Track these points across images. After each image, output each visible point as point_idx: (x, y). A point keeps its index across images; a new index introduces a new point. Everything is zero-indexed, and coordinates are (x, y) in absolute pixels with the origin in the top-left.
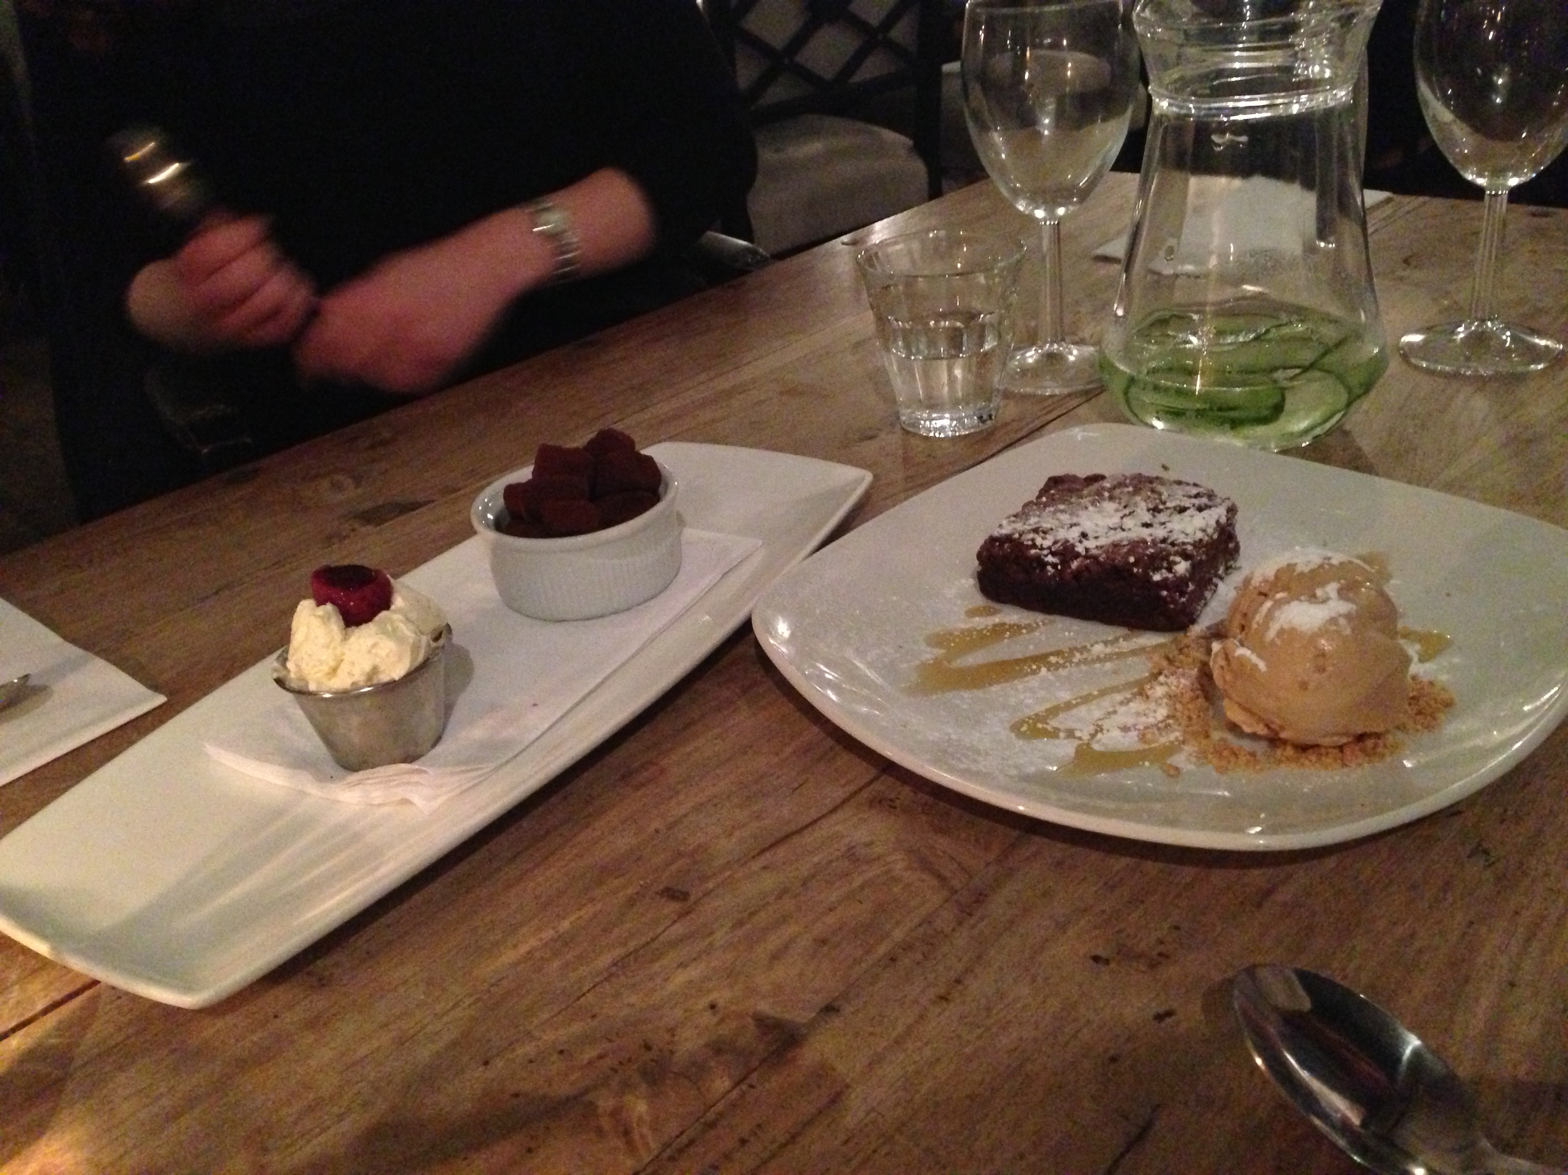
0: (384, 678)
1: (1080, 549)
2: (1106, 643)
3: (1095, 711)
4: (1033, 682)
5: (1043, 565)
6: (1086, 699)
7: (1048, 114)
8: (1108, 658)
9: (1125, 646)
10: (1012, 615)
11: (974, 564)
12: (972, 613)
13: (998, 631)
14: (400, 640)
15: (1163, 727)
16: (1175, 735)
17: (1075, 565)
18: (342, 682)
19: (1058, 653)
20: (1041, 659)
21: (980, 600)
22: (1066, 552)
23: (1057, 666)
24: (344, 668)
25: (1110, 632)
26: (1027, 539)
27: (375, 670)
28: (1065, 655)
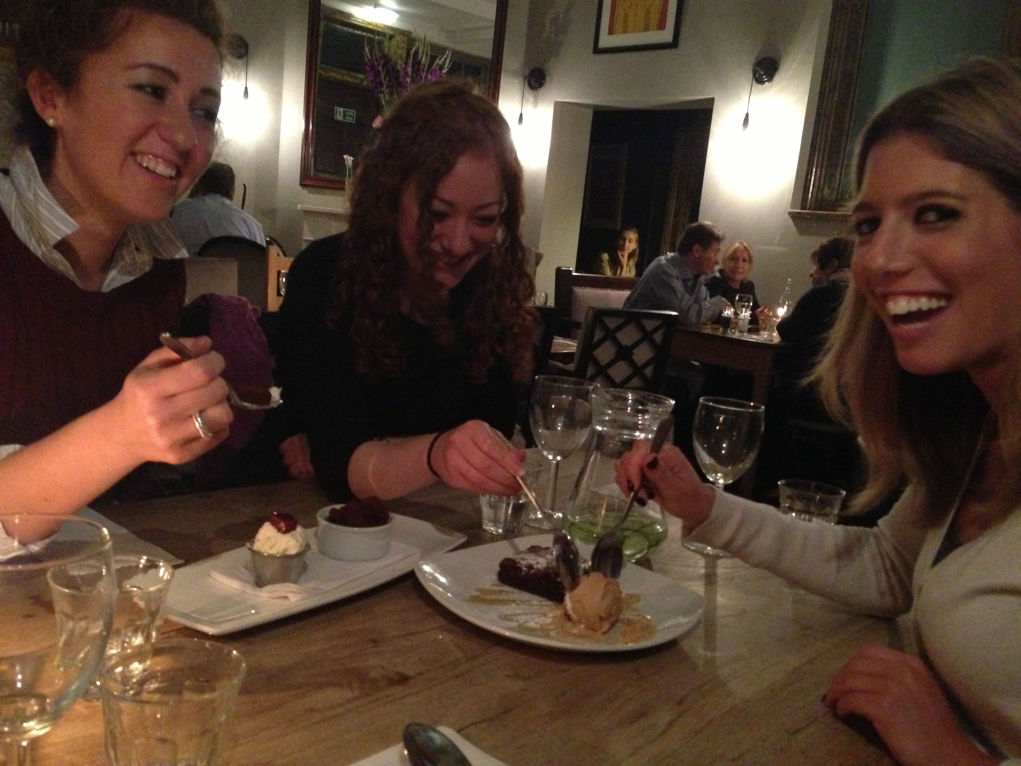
0: (288, 553)
1: (535, 567)
2: (538, 601)
3: (528, 618)
4: (509, 607)
5: (521, 570)
6: (526, 614)
7: (560, 422)
8: (537, 605)
9: (544, 603)
10: (507, 588)
11: (498, 569)
12: (494, 585)
13: (501, 592)
14: (298, 541)
15: (550, 624)
16: (552, 627)
17: (532, 571)
18: (273, 552)
19: (521, 601)
20: (514, 601)
21: (497, 582)
22: (530, 567)
23: (519, 604)
24: (276, 546)
25: (540, 599)
26: (518, 561)
27: (286, 550)
28: (523, 602)
